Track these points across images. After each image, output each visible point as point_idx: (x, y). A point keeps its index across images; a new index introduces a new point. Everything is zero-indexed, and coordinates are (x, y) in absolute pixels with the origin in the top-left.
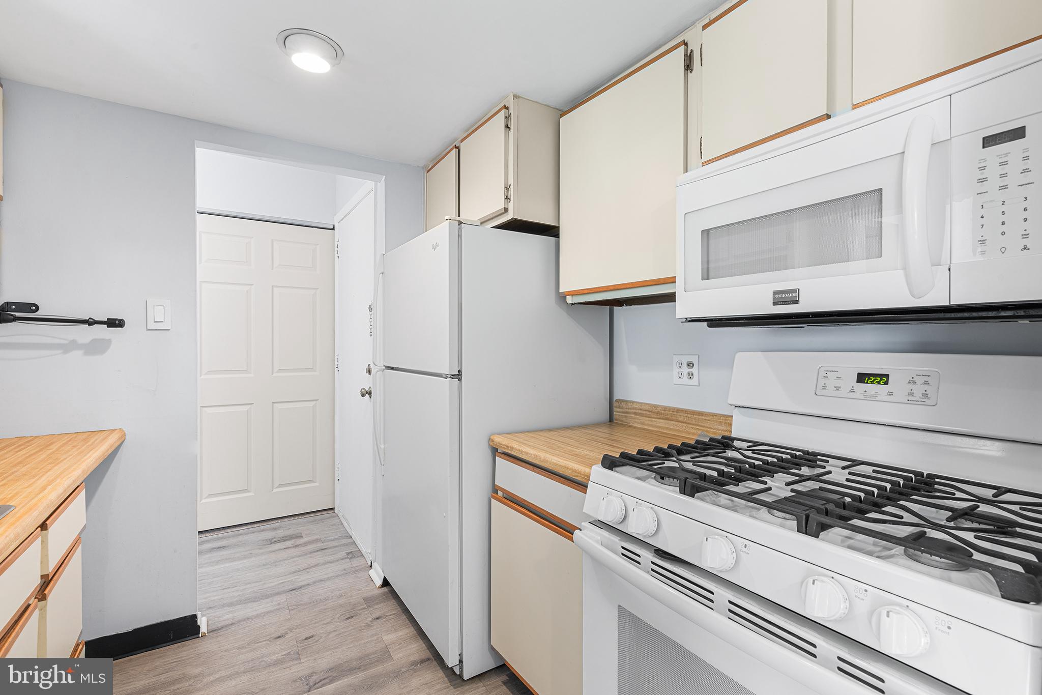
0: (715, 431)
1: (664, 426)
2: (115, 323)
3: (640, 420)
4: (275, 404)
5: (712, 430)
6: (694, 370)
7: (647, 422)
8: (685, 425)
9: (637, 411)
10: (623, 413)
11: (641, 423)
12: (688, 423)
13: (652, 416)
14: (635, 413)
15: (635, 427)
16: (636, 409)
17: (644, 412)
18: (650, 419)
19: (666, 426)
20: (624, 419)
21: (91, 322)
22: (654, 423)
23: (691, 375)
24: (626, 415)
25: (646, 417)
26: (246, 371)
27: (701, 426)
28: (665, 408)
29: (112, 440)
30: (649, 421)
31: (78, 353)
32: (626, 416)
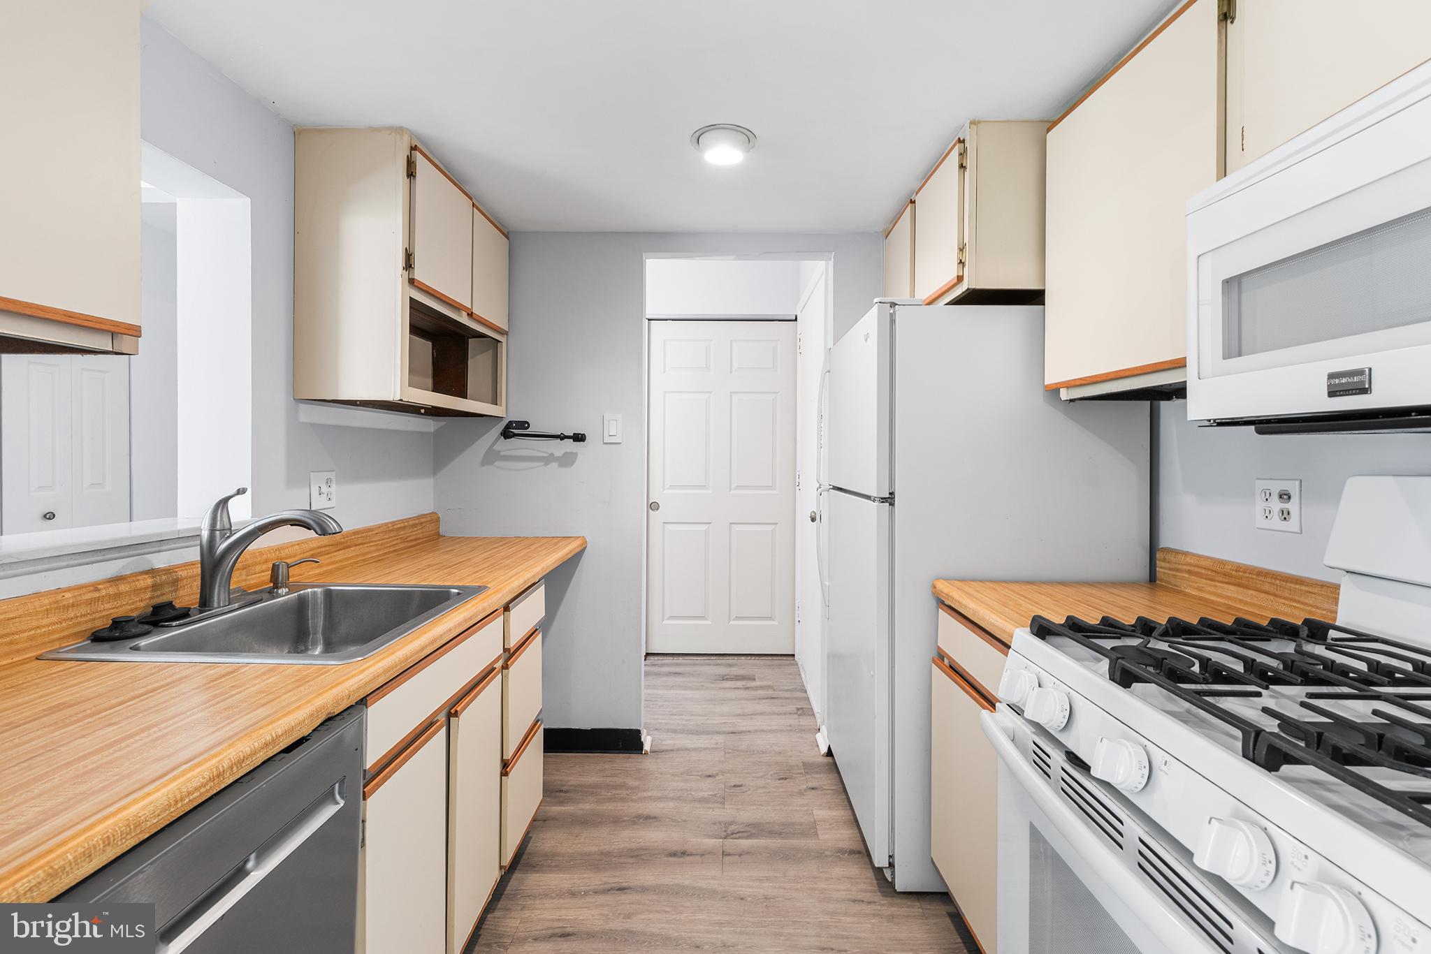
0: (1324, 612)
1: (1236, 596)
2: (579, 438)
3: (1196, 583)
4: (733, 525)
5: (1318, 611)
6: (1293, 506)
7: (1209, 589)
8: (1272, 598)
9: (1192, 569)
10: (1170, 569)
11: (1199, 589)
12: (1275, 595)
13: (1217, 579)
14: (1189, 572)
15: (1185, 594)
16: (1190, 565)
17: (1203, 571)
18: (1213, 583)
19: (1240, 597)
20: (1171, 580)
21: (562, 437)
22: (1219, 591)
23: (1286, 515)
24: (1174, 573)
25: (1206, 579)
26: (704, 487)
27: (1298, 602)
28: (1239, 568)
29: (573, 547)
30: (1211, 585)
31: (554, 465)
32: (1173, 575)
